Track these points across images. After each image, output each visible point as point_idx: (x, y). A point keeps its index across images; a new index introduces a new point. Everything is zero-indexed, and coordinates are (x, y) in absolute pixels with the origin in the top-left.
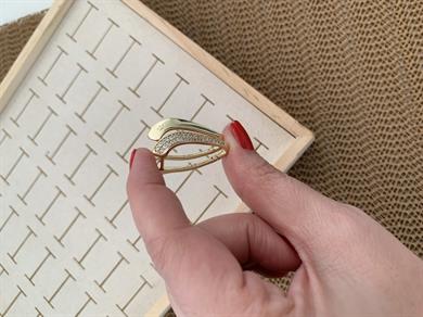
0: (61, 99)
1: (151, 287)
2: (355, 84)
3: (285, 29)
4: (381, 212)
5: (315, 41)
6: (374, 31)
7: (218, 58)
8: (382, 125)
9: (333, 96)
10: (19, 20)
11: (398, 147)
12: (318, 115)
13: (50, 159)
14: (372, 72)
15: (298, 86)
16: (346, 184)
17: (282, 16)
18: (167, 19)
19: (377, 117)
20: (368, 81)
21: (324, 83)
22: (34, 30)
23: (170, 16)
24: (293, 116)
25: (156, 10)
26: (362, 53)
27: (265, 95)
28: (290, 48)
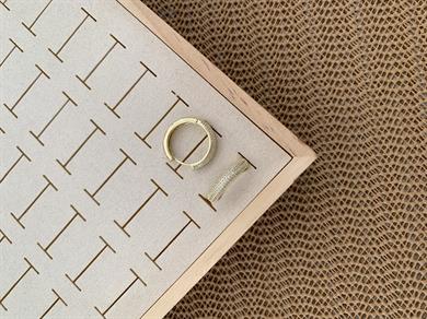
2: (364, 91)
3: (281, 17)
4: (387, 251)
5: (318, 35)
6: (390, 28)
8: (394, 144)
9: (336, 104)
12: (316, 127)
14: (385, 79)
15: (294, 90)
16: (346, 215)
19: (389, 133)
20: (380, 90)
21: (326, 88)
26: (374, 53)
27: (253, 97)
28: (287, 41)
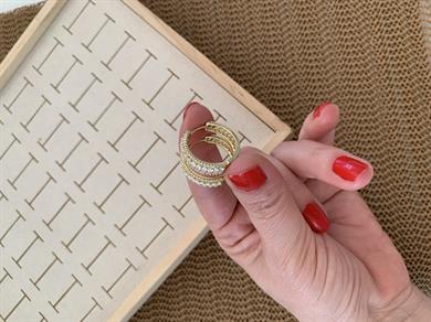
0: (55, 88)
1: (136, 269)
2: (334, 86)
3: (271, 33)
5: (299, 46)
6: (352, 38)
7: (208, 57)
8: (357, 125)
9: (313, 97)
10: (15, 11)
11: (370, 146)
12: (298, 113)
13: (42, 146)
14: (349, 76)
15: (281, 87)
17: (269, 21)
18: (161, 17)
19: (352, 117)
20: (345, 85)
21: (305, 84)
22: (30, 21)
23: (165, 15)
24: (276, 114)
25: (151, 9)
26: (340, 58)
28: (276, 51)
